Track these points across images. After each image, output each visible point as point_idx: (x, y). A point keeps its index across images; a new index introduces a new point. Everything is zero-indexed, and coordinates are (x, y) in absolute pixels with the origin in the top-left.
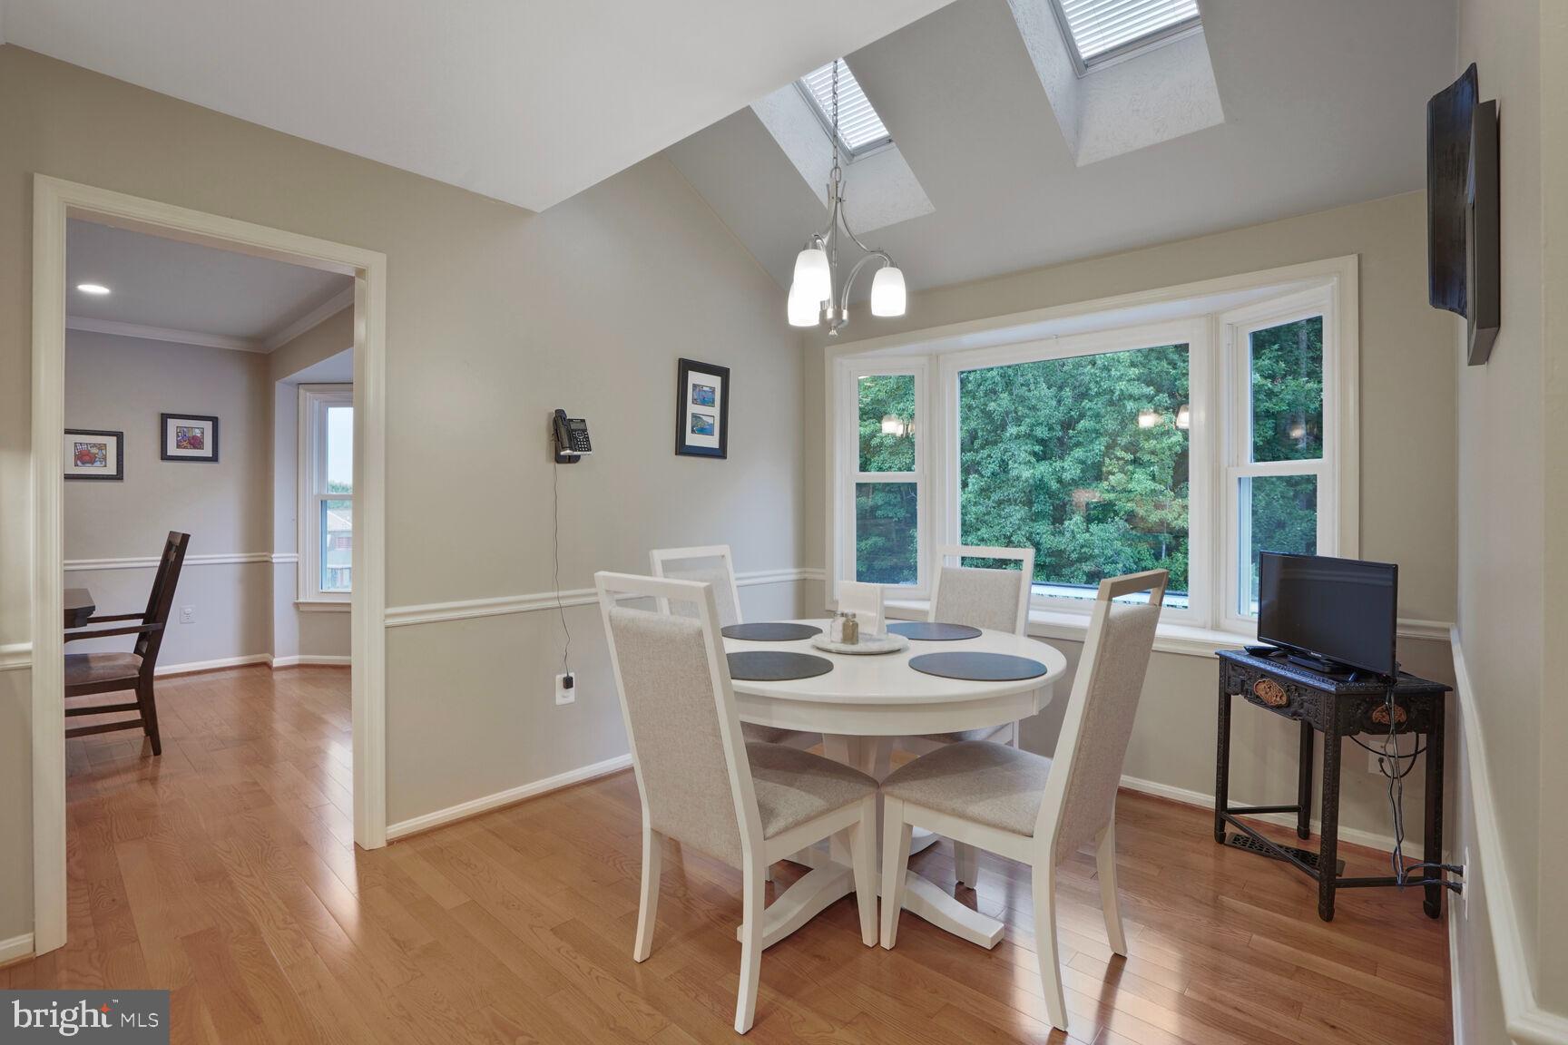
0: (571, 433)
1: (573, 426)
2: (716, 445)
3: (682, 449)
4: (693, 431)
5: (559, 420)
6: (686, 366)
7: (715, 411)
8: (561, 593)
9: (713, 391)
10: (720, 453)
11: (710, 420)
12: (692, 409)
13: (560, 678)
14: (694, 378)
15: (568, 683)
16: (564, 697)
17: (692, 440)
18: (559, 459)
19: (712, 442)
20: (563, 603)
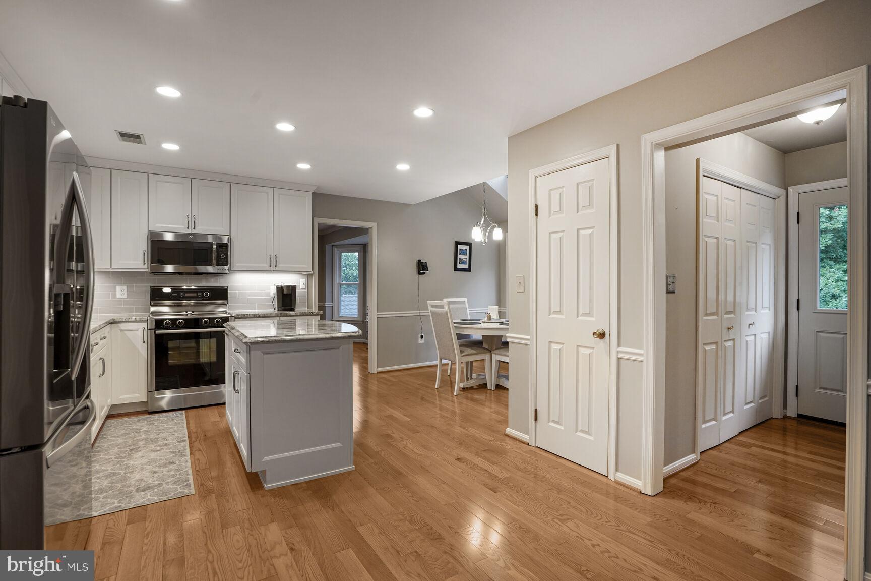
0: (423, 267)
1: (423, 264)
2: (467, 268)
3: (456, 269)
4: (460, 263)
5: (420, 263)
6: (457, 243)
7: (467, 257)
8: (420, 312)
9: (466, 250)
10: (469, 270)
11: (465, 260)
12: (459, 256)
13: (420, 336)
14: (460, 247)
15: (422, 337)
16: (421, 341)
17: (459, 266)
18: (420, 274)
19: (466, 266)
20: (421, 314)
